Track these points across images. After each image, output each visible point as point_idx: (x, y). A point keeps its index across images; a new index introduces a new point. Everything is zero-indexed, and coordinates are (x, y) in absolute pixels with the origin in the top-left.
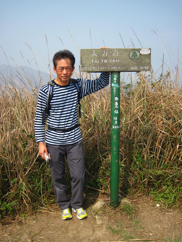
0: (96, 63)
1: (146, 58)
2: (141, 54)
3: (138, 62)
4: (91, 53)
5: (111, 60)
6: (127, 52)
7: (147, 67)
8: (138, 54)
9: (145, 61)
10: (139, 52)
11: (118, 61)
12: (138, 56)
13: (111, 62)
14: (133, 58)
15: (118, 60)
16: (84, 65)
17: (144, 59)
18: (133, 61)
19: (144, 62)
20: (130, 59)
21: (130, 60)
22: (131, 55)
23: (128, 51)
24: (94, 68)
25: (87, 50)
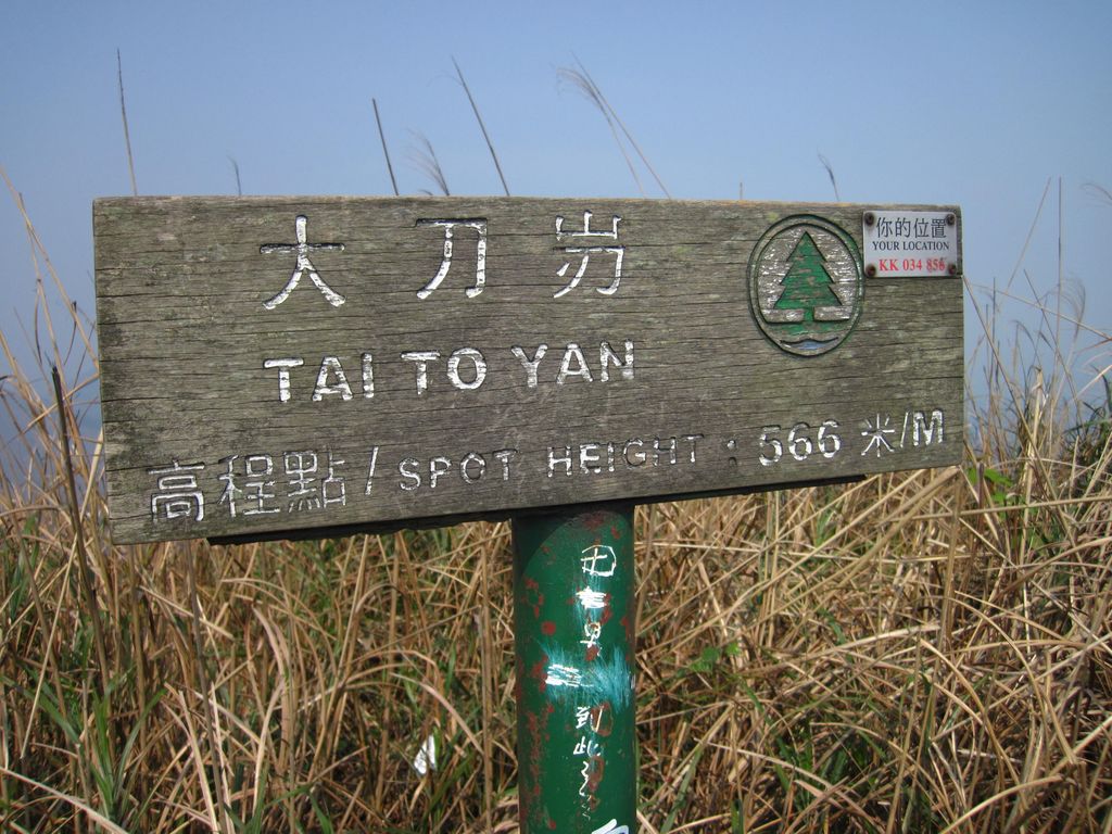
0: (338, 400)
1: (922, 320)
2: (872, 269)
3: (841, 364)
4: (256, 258)
5: (540, 354)
6: (732, 250)
7: (927, 420)
8: (844, 275)
9: (908, 354)
10: (857, 254)
11: (629, 359)
12: (839, 302)
13: (532, 381)
14: (792, 316)
15: (621, 354)
16: (154, 443)
17: (901, 335)
18: (794, 363)
19: (904, 365)
20: (765, 328)
21: (765, 349)
22: (771, 290)
23: (732, 230)
24: (302, 473)
25: (198, 210)
